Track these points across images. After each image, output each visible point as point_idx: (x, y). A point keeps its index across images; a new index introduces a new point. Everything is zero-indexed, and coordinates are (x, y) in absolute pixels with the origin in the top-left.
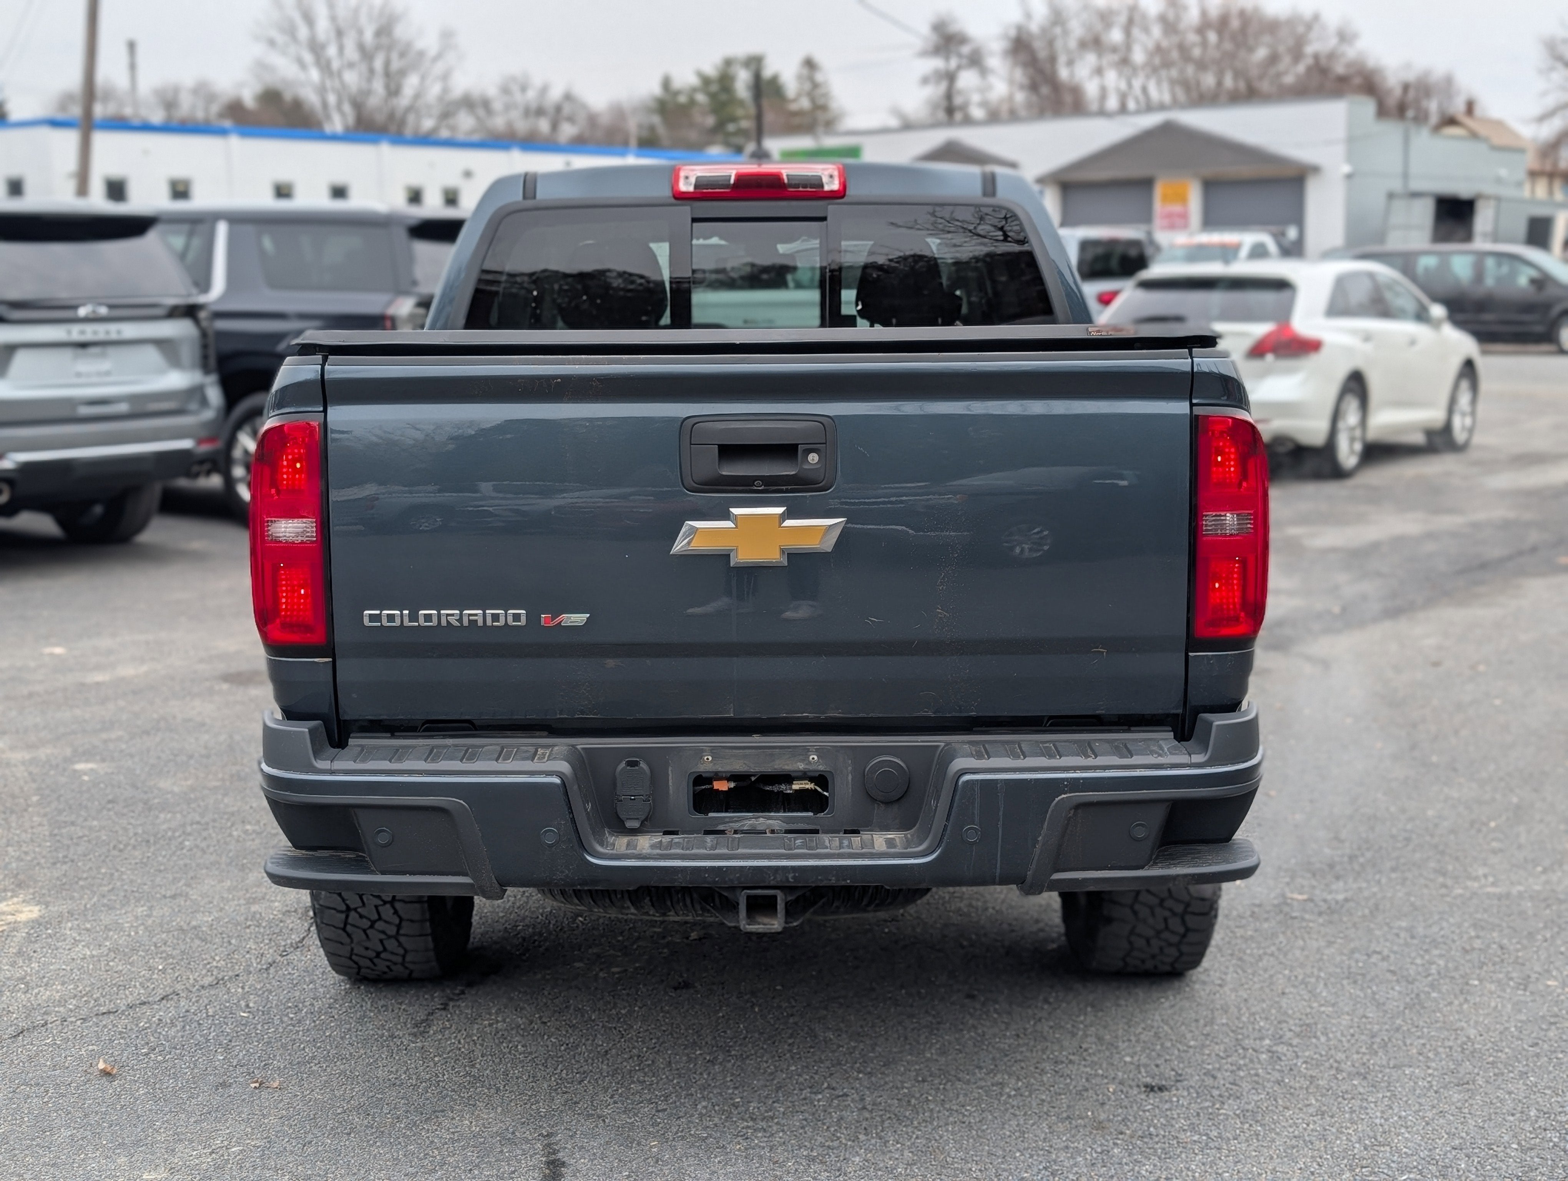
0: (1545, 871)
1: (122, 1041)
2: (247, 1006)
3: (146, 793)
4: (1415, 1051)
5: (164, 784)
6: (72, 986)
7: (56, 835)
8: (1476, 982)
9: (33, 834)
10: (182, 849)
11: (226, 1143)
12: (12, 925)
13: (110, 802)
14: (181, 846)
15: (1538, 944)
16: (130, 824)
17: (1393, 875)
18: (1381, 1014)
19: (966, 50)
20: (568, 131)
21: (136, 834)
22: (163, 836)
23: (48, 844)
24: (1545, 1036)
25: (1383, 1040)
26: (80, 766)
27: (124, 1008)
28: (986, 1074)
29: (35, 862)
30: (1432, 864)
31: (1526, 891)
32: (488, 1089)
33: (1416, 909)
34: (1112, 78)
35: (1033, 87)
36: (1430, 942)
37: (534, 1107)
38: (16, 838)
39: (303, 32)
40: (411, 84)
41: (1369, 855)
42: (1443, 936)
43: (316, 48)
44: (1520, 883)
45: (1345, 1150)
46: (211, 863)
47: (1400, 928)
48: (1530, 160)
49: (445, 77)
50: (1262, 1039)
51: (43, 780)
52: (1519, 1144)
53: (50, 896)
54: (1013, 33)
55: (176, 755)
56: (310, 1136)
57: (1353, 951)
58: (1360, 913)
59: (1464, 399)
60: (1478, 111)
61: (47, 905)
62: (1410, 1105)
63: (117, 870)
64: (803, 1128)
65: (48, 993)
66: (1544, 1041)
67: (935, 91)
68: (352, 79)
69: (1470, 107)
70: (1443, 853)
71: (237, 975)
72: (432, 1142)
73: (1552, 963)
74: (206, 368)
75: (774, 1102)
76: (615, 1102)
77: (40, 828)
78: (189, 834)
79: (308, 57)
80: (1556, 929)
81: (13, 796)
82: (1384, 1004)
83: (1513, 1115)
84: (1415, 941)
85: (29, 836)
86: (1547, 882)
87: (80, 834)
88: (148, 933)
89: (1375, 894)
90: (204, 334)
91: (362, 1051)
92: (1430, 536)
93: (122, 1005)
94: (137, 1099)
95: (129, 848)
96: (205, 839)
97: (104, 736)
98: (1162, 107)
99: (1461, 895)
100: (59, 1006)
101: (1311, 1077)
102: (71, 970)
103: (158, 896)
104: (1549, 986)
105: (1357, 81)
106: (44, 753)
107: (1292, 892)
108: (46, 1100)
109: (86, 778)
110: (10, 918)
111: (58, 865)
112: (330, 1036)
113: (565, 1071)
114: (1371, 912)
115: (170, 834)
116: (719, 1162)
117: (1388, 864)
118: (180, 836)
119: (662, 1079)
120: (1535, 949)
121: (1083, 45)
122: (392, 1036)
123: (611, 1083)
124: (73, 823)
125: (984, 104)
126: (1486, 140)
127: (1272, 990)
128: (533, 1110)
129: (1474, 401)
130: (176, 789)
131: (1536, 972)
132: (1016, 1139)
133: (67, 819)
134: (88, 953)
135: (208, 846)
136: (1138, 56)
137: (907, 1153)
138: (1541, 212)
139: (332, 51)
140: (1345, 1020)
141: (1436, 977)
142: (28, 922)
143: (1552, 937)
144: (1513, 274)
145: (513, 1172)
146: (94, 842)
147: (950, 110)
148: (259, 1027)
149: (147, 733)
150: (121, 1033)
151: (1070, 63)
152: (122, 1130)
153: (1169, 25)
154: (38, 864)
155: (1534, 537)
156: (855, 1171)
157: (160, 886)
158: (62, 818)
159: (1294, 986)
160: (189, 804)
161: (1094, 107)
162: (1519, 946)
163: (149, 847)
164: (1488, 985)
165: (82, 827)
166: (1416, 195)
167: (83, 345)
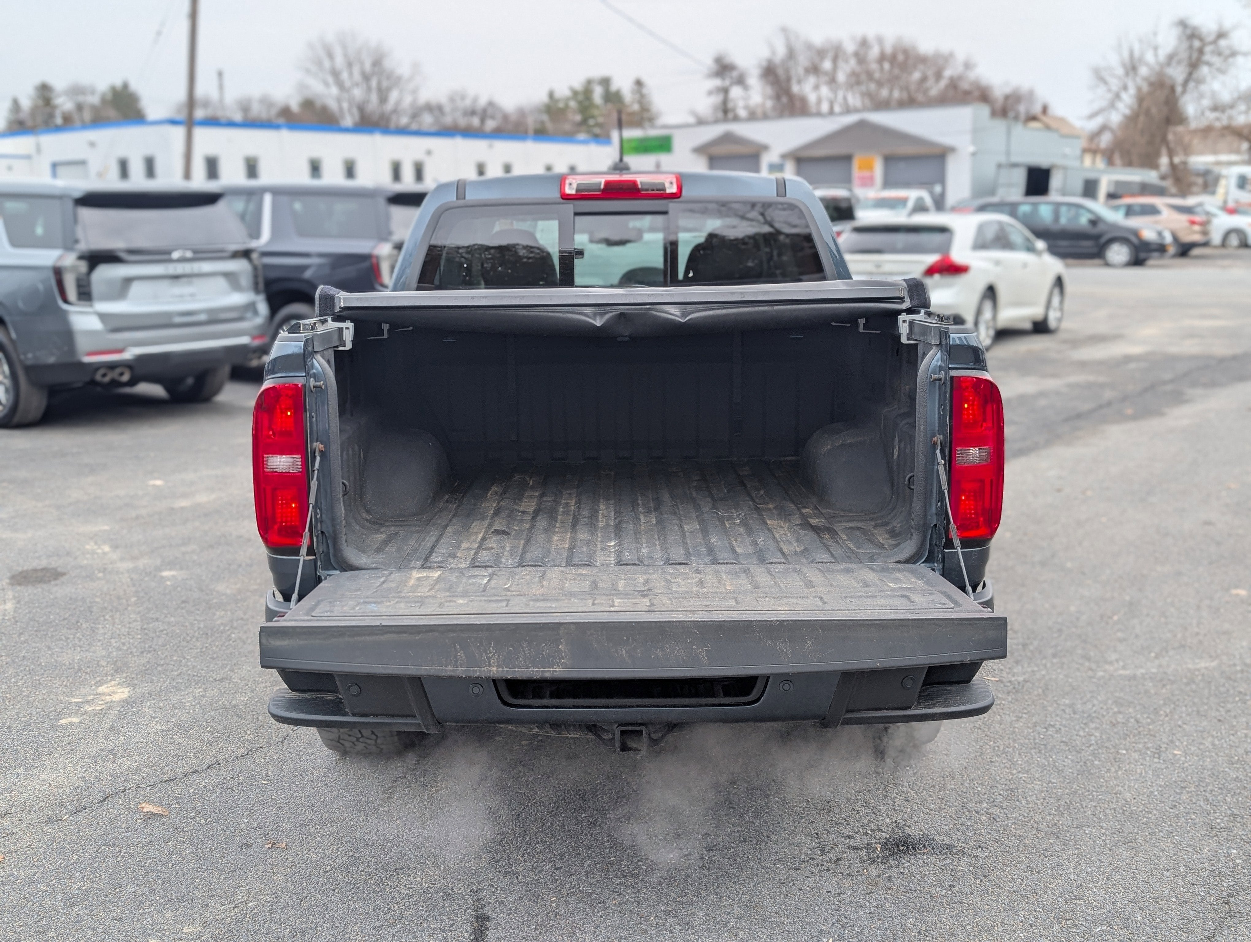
0: (1156, 657)
1: (177, 806)
2: (267, 774)
3: (207, 594)
4: (1090, 813)
5: (221, 587)
6: (146, 757)
7: (145, 629)
8: (1124, 752)
9: (130, 628)
10: (230, 640)
11: (245, 898)
12: (109, 705)
13: (183, 602)
14: (229, 638)
15: (1161, 718)
16: (196, 620)
17: (1055, 661)
18: (1061, 779)
19: (735, 74)
20: (490, 124)
21: (199, 628)
22: (218, 630)
23: (139, 636)
24: (1180, 799)
25: (1066, 802)
26: (165, 574)
27: (181, 776)
28: (788, 835)
29: (130, 650)
30: (1079, 651)
31: (1146, 674)
32: (435, 848)
33: (1073, 689)
34: (825, 91)
35: (778, 97)
36: (1088, 717)
37: (467, 865)
38: (118, 632)
39: (327, 64)
40: (394, 96)
41: (1036, 643)
42: (1095, 712)
43: (335, 74)
44: (1141, 667)
45: (1052, 904)
46: (249, 652)
47: (1065, 705)
48: (1083, 143)
49: (415, 92)
50: (981, 802)
51: (140, 585)
52: (1176, 897)
53: (137, 679)
54: (764, 64)
55: (230, 565)
56: (306, 892)
57: (1035, 725)
58: (1036, 693)
59: (1056, 300)
60: (1051, 111)
61: (134, 686)
62: (1093, 862)
63: (184, 658)
64: (660, 884)
65: (129, 763)
66: (1180, 804)
67: (717, 99)
68: (358, 93)
69: (1045, 110)
70: (1085, 641)
71: (261, 747)
72: (393, 897)
73: (1174, 734)
74: (257, 290)
75: (638, 861)
76: (525, 861)
77: (135, 624)
78: (236, 628)
79: (330, 79)
80: (1172, 706)
81: (119, 598)
82: (1062, 771)
83: (1168, 870)
84: (1077, 716)
85: (127, 630)
86: (1160, 666)
87: (162, 628)
88: (202, 711)
89: (1044, 676)
90: (255, 268)
91: (346, 815)
92: (1042, 394)
93: (180, 772)
94: (183, 858)
95: (194, 640)
96: (245, 632)
97: (183, 549)
98: (856, 110)
99: (1103, 677)
100: (135, 774)
101: (1020, 836)
102: (147, 742)
103: (211, 679)
104: (1176, 755)
105: (976, 94)
106: (143, 562)
107: (988, 676)
108: (119, 859)
109: (168, 583)
110: (108, 698)
111: (145, 654)
112: (324, 801)
113: (489, 833)
114: (1043, 691)
115: (222, 628)
116: (601, 916)
117: (1050, 651)
118: (228, 630)
119: (558, 840)
120: (1160, 723)
121: (807, 71)
122: (368, 802)
123: (522, 843)
124: (157, 620)
125: (746, 107)
126: (1056, 131)
127: (983, 759)
128: (466, 868)
129: (1062, 302)
130: (229, 592)
131: (1164, 743)
132: (814, 895)
133: (153, 616)
134: (160, 728)
135: (247, 638)
136: (841, 77)
137: (737, 909)
138: (1091, 175)
139: (345, 76)
140: (1037, 785)
141: (1096, 747)
142: (120, 702)
143: (1171, 712)
144: (1077, 216)
145: (452, 926)
146: (170, 635)
147: (726, 111)
148: (274, 793)
149: (212, 547)
150: (177, 798)
151: (799, 82)
152: (171, 887)
153: (860, 58)
154: (131, 652)
155: (1108, 394)
156: (700, 925)
157: (212, 671)
158: (150, 615)
159: (998, 755)
160: (236, 603)
161: (813, 109)
162: (1149, 720)
163: (208, 639)
164: (1133, 754)
165: (163, 623)
166: (1015, 165)
167: (176, 277)
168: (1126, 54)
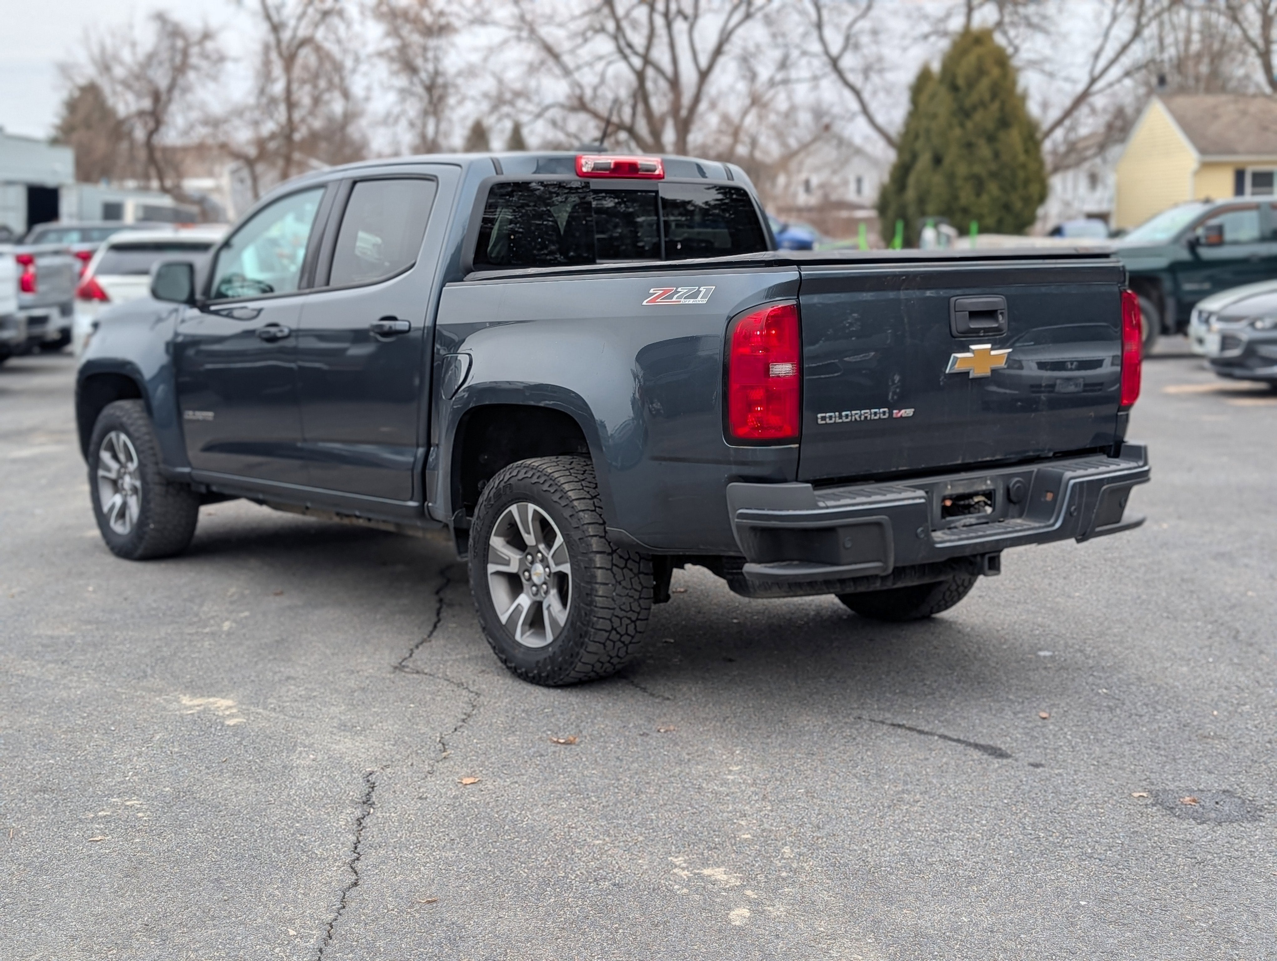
138: (112, 198)
166: (9, 183)
168: (96, 50)
